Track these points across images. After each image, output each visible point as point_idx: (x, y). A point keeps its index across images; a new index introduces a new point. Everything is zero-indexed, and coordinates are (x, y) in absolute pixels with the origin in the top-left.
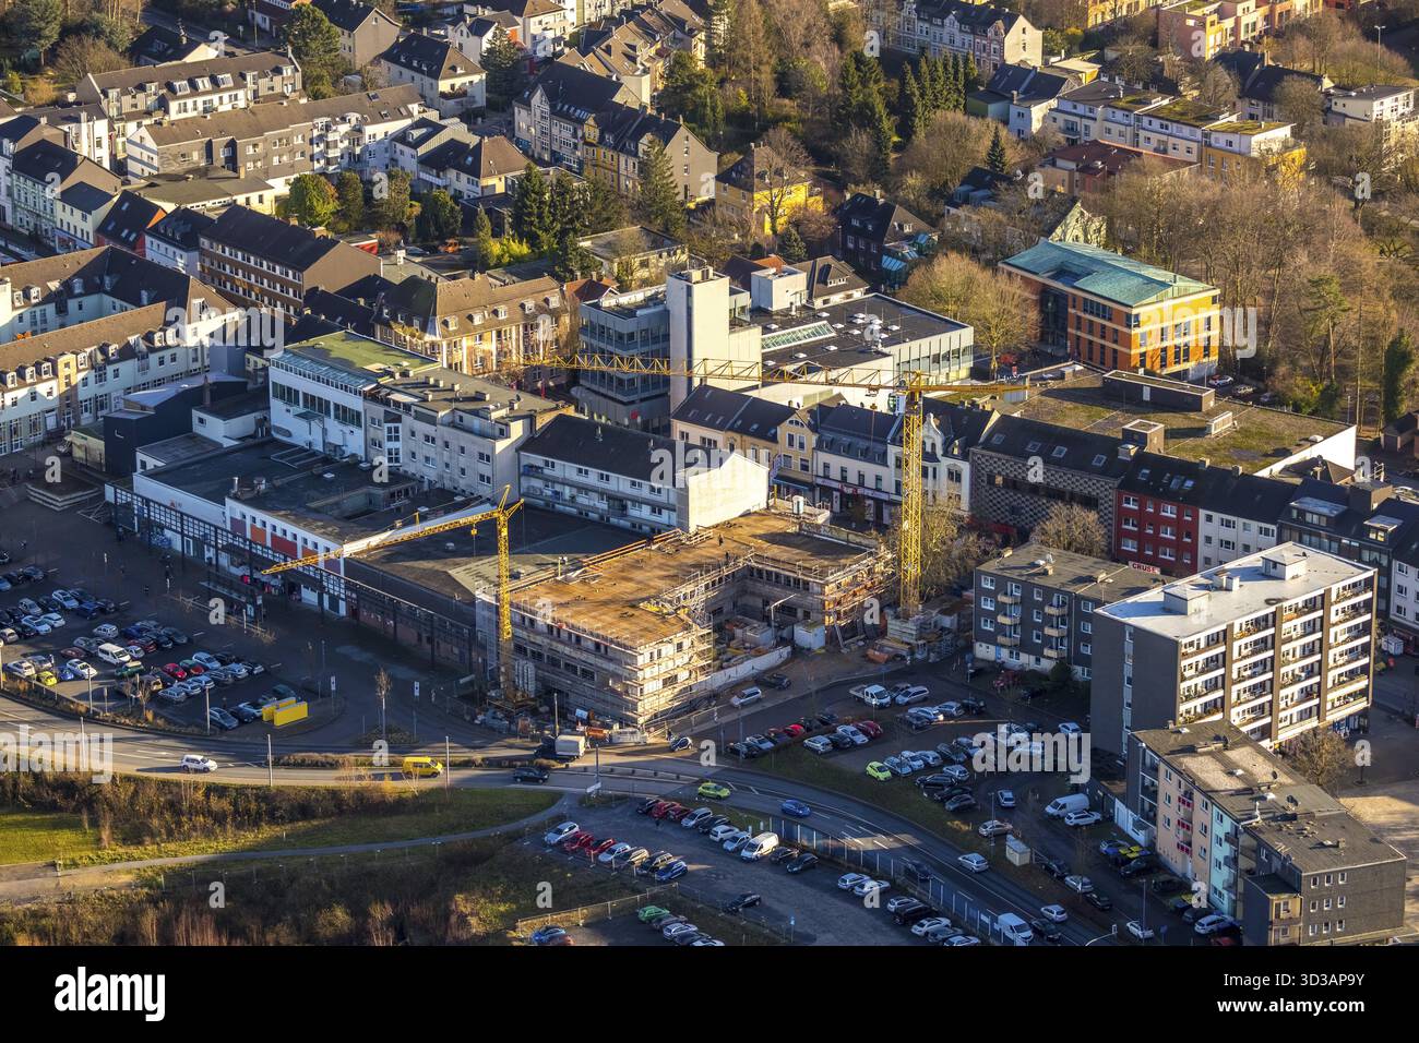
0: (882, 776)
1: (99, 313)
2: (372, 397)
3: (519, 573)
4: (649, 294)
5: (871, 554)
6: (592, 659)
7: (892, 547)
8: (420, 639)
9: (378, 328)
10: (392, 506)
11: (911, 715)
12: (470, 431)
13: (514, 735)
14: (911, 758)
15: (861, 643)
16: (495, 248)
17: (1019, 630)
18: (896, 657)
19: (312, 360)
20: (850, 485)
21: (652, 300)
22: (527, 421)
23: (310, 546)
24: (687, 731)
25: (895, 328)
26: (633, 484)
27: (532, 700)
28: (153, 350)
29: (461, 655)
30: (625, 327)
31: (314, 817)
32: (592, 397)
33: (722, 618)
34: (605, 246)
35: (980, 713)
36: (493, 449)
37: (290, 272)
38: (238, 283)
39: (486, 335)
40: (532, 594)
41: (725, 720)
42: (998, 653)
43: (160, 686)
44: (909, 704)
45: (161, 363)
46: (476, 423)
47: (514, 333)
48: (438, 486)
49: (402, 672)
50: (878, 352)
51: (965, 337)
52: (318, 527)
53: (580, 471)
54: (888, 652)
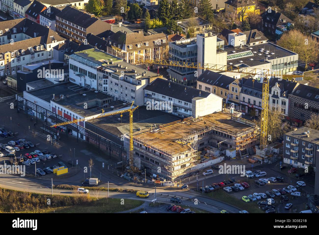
0: (247, 201)
1: (22, 39)
2: (100, 70)
3: (140, 129)
4: (192, 40)
5: (252, 128)
6: (158, 158)
7: (259, 126)
8: (107, 148)
9: (108, 47)
10: (104, 105)
11: (259, 181)
12: (129, 82)
13: (132, 181)
14: (257, 195)
15: (248, 156)
16: (151, 23)
17: (298, 154)
18: (258, 161)
19: (82, 57)
20: (251, 104)
21: (193, 42)
22: (147, 80)
23: (75, 117)
24: (188, 183)
25: (273, 54)
26: (179, 101)
27: (139, 170)
28: (36, 52)
29: (119, 155)
30: (183, 50)
31: (65, 206)
32: (172, 72)
33: (204, 146)
34: (186, 23)
35: (282, 181)
36: (136, 88)
37: (82, 28)
38: (67, 31)
39: (142, 51)
40: (142, 136)
41: (200, 180)
42: (291, 162)
43: (23, 161)
44: (259, 177)
45: (39, 56)
46: (131, 80)
47: (151, 50)
48: (119, 99)
49: (100, 159)
50: (266, 61)
51: (296, 57)
52: (78, 111)
53: (163, 97)
54: (255, 160)
